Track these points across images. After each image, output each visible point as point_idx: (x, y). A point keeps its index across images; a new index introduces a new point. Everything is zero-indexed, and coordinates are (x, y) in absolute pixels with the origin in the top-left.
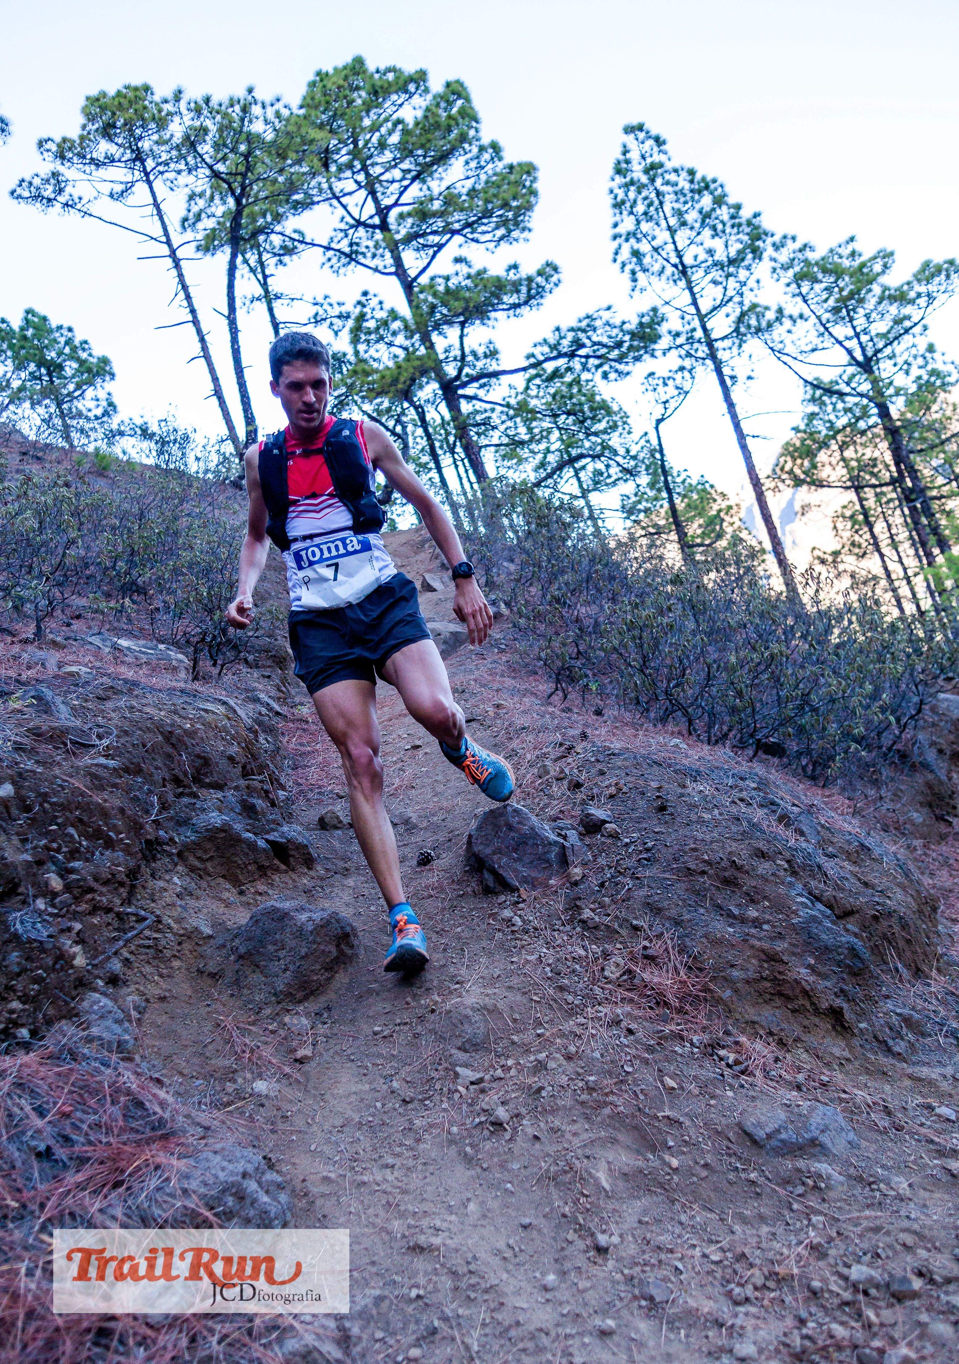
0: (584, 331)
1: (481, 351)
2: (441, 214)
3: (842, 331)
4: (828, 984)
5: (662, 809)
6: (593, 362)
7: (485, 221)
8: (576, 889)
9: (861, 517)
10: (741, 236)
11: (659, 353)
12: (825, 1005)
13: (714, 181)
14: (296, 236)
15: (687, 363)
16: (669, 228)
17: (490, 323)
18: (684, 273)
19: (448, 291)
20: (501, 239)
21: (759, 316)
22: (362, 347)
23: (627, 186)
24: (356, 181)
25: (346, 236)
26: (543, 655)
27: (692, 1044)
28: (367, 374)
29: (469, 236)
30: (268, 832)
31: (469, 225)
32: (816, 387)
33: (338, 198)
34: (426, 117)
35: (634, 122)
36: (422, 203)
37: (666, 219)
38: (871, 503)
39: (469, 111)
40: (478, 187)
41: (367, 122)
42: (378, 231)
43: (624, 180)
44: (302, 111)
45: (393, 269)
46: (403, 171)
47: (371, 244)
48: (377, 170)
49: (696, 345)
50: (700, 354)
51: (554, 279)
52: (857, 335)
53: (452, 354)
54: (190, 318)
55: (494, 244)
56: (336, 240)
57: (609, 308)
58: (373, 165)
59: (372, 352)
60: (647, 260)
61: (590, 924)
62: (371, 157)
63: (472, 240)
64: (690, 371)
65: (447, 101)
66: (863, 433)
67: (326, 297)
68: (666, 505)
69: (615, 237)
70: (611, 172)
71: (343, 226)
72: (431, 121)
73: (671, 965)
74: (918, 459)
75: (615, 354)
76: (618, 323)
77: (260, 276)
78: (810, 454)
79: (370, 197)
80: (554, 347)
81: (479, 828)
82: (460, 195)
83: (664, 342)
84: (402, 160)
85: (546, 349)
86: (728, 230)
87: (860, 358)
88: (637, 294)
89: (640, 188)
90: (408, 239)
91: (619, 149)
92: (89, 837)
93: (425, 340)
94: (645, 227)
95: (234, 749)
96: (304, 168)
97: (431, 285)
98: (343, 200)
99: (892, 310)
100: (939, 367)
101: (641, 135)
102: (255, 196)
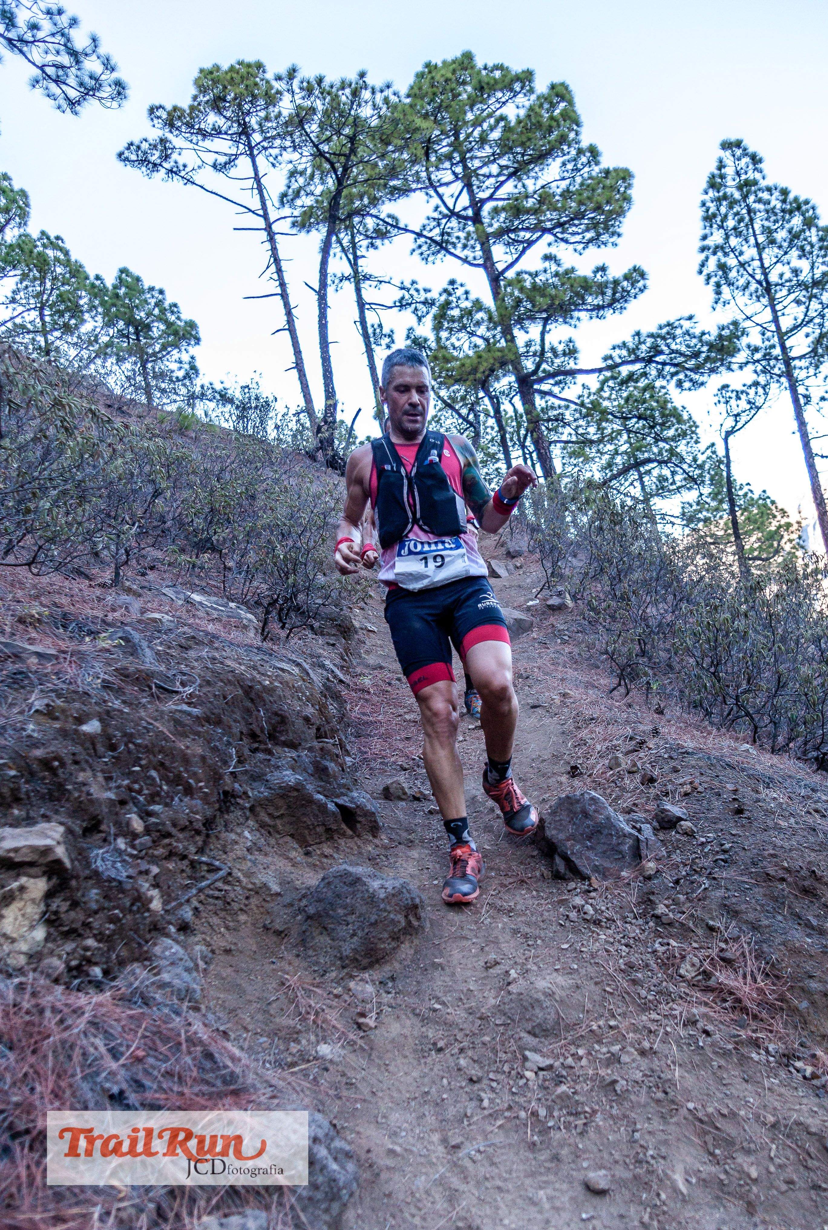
0: (663, 338)
1: (560, 348)
2: (535, 212)
5: (739, 811)
6: (669, 369)
7: (576, 222)
8: (650, 884)
11: (734, 366)
13: (807, 202)
14: (389, 220)
15: (762, 378)
16: (757, 245)
17: (573, 322)
18: (768, 290)
19: (534, 286)
20: (591, 241)
22: (444, 334)
23: (719, 200)
24: (454, 173)
25: (439, 225)
26: (609, 650)
27: (768, 1052)
28: (447, 360)
29: (559, 235)
30: (338, 796)
31: (561, 225)
33: (434, 188)
34: (528, 116)
35: (733, 138)
36: (517, 200)
37: (755, 235)
39: (572, 114)
40: (572, 188)
41: (470, 117)
42: (470, 223)
43: (717, 194)
44: (408, 100)
45: (481, 262)
46: (501, 167)
47: (462, 235)
48: (477, 163)
49: (772, 362)
50: (775, 371)
51: (640, 284)
53: (531, 349)
54: (279, 291)
55: (582, 245)
56: (428, 228)
57: (690, 318)
58: (472, 158)
59: (453, 340)
60: (733, 274)
61: (664, 920)
62: (471, 150)
63: (562, 239)
64: (764, 387)
65: (550, 102)
67: (413, 282)
68: (727, 516)
69: (703, 249)
70: (704, 185)
71: (436, 215)
72: (533, 120)
73: (747, 971)
75: (691, 363)
76: (698, 333)
77: (351, 257)
79: (465, 190)
80: (631, 351)
81: (554, 812)
82: (553, 195)
83: (741, 356)
84: (501, 155)
85: (624, 353)
86: (816, 252)
88: (719, 306)
89: (732, 203)
90: (500, 233)
91: (716, 164)
92: (169, 782)
93: (507, 333)
94: (734, 241)
95: (310, 711)
96: (405, 156)
97: (519, 279)
98: (440, 190)
101: (738, 152)
102: (356, 178)
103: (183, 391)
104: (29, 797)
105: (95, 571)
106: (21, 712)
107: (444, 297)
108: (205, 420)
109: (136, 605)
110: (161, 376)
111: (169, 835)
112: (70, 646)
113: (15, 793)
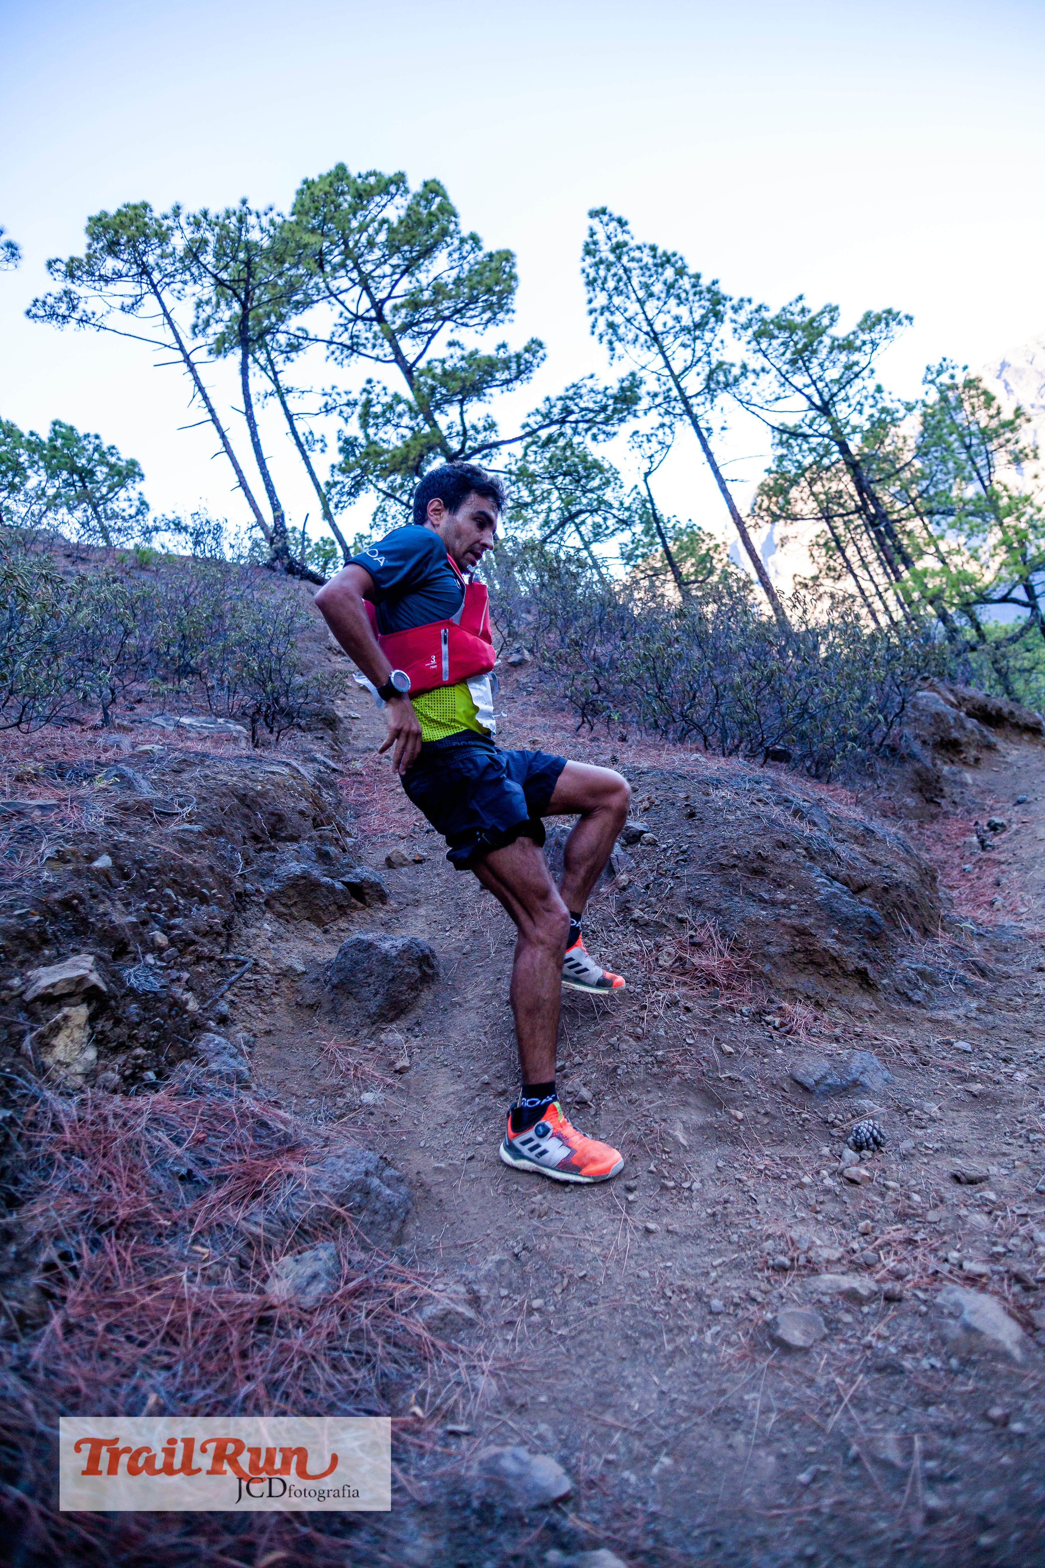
0: (572, 399)
1: (480, 425)
2: (432, 303)
3: (800, 380)
4: (853, 950)
5: (692, 815)
6: (582, 426)
7: (472, 306)
8: (625, 893)
9: (833, 544)
10: (703, 302)
11: (640, 413)
12: (851, 968)
13: (674, 255)
14: (299, 333)
15: (667, 420)
16: (639, 300)
17: (487, 399)
18: (655, 339)
19: (445, 373)
20: (488, 321)
21: (727, 372)
22: (371, 431)
23: (597, 265)
24: (351, 279)
25: (347, 330)
26: (568, 693)
27: (742, 1014)
28: (379, 454)
29: (459, 321)
30: (343, 875)
31: (457, 311)
32: (782, 432)
33: (335, 296)
34: (409, 215)
35: (598, 207)
36: (413, 295)
37: (635, 291)
38: (841, 530)
39: (448, 207)
40: (463, 276)
41: (355, 224)
42: (375, 323)
43: (594, 260)
44: (294, 218)
45: (392, 357)
46: (393, 267)
47: (370, 335)
48: (369, 267)
49: (673, 404)
50: (677, 411)
51: (540, 354)
52: (814, 383)
53: (454, 430)
54: (209, 417)
55: (482, 327)
56: (337, 334)
57: (592, 376)
58: (364, 263)
59: (381, 434)
60: (621, 331)
61: (641, 922)
62: (362, 255)
63: (463, 324)
64: (670, 427)
65: (427, 199)
66: (828, 469)
67: (334, 387)
68: (661, 549)
69: (591, 312)
70: (581, 253)
71: (342, 321)
72: (414, 218)
73: (716, 949)
74: (878, 488)
75: (602, 417)
76: (601, 389)
77: (271, 373)
78: (784, 492)
79: (364, 293)
80: (546, 416)
82: (447, 285)
83: (645, 403)
84: (391, 256)
85: (539, 418)
86: (692, 298)
87: (819, 403)
88: (615, 362)
89: (609, 266)
90: (403, 329)
91: (588, 232)
92: (184, 895)
93: (429, 419)
94: (617, 300)
95: (304, 804)
96: (301, 271)
97: (429, 369)
98: (340, 297)
99: (843, 357)
100: (888, 404)
101: (605, 218)
102: (259, 299)
103: (137, 527)
104: (56, 937)
105: (84, 715)
106: (35, 863)
107: (365, 396)
108: (164, 552)
109: (127, 741)
110: (114, 516)
111: (193, 942)
112: (70, 792)
113: (42, 935)
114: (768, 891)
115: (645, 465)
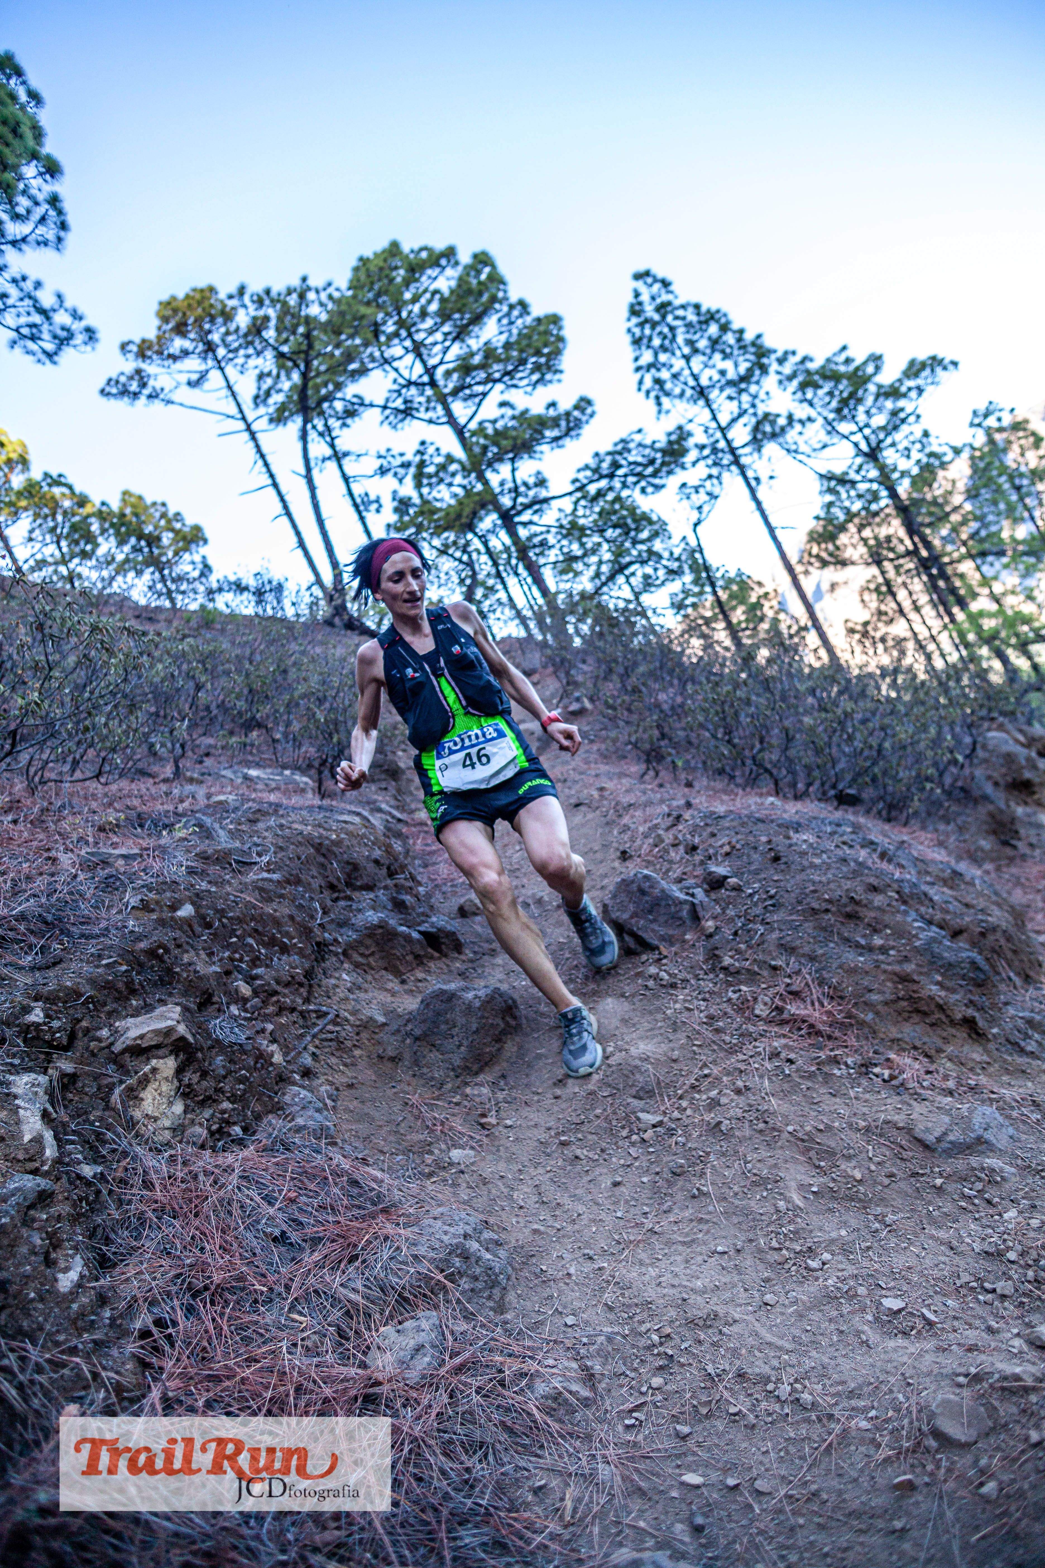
0: (620, 453)
1: (531, 481)
2: (483, 366)
3: (845, 427)
4: (958, 997)
5: (776, 859)
6: (631, 479)
7: (522, 368)
8: (712, 940)
9: (884, 589)
10: (747, 356)
11: (688, 465)
12: (959, 1016)
13: (718, 311)
14: (355, 400)
15: (715, 471)
16: (684, 356)
17: (537, 456)
18: (702, 393)
19: (496, 432)
20: (537, 382)
21: (773, 423)
22: (425, 491)
23: (642, 324)
24: (404, 347)
25: (401, 395)
26: (633, 740)
27: (848, 1066)
28: (433, 513)
29: (509, 383)
30: (419, 924)
31: (507, 373)
32: (829, 479)
33: (389, 364)
34: (459, 286)
35: (642, 269)
36: (465, 359)
37: (680, 348)
38: (891, 574)
39: (497, 276)
40: (512, 340)
41: (408, 296)
42: (427, 388)
43: (639, 320)
44: (350, 293)
46: (444, 334)
47: (422, 399)
48: (423, 335)
49: (720, 455)
50: (725, 462)
51: (589, 411)
52: (861, 430)
53: (506, 487)
54: (269, 482)
55: (531, 387)
56: (391, 400)
57: (640, 431)
58: (418, 331)
59: (435, 494)
60: (668, 386)
61: (732, 970)
62: (414, 324)
63: (512, 386)
64: (718, 478)
65: (476, 270)
66: (877, 514)
67: (389, 450)
68: (711, 598)
69: (638, 369)
70: (627, 313)
71: (396, 387)
72: (464, 288)
73: (814, 998)
74: (929, 531)
75: (650, 470)
76: (650, 443)
77: (328, 439)
78: (833, 538)
79: (418, 360)
80: (595, 471)
81: (614, 897)
82: (496, 349)
83: (692, 455)
84: (442, 324)
85: (588, 473)
86: (736, 352)
87: (866, 449)
88: (663, 416)
89: (654, 325)
90: (455, 392)
91: (632, 294)
92: (265, 945)
93: (481, 477)
94: (663, 357)
95: (377, 853)
96: (358, 341)
97: (481, 430)
98: (395, 364)
99: (889, 404)
100: (935, 448)
101: (649, 280)
102: (317, 369)
103: (201, 589)
104: (143, 987)
105: (155, 769)
106: (120, 912)
108: (227, 611)
109: (201, 792)
110: (179, 579)
111: (276, 993)
112: (151, 842)
113: (129, 984)
114: (864, 936)
115: (695, 516)
